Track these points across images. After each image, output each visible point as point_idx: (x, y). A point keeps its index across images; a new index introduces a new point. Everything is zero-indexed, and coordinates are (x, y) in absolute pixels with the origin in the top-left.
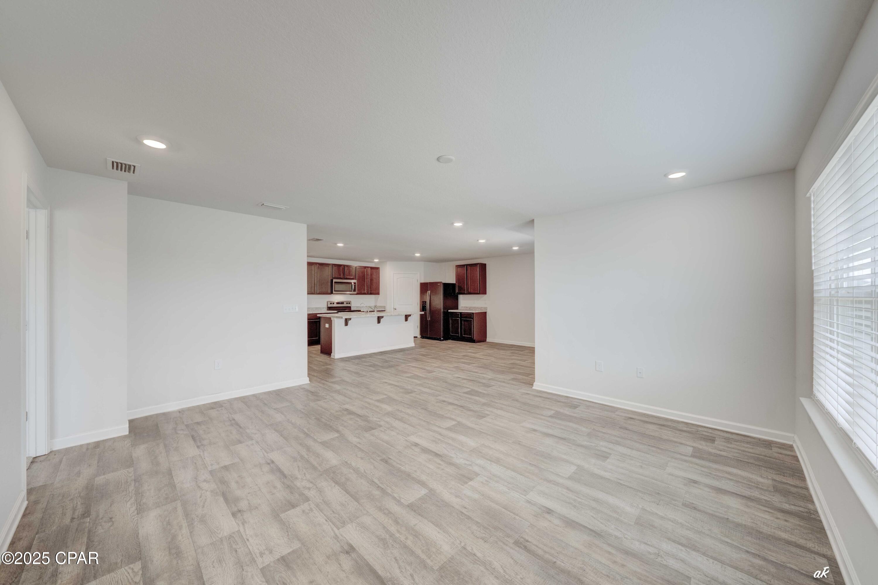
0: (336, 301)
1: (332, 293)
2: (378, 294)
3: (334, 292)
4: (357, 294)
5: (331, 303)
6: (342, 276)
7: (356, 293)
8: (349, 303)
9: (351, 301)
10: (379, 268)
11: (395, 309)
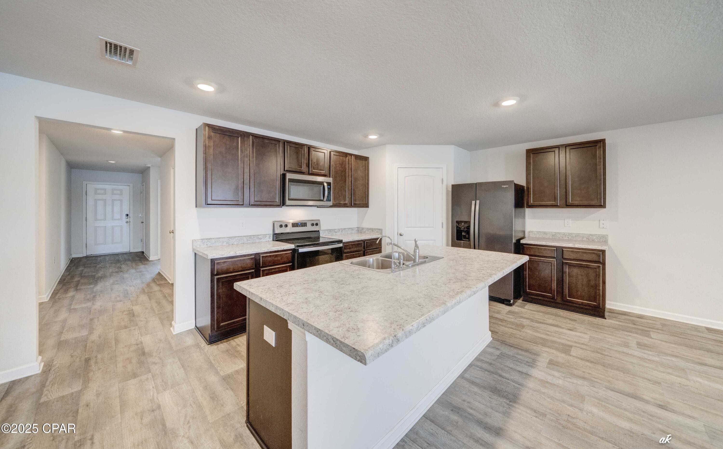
0: (292, 221)
1: (283, 203)
2: (366, 205)
3: (288, 202)
4: (331, 207)
5: (281, 226)
6: (304, 168)
7: (331, 203)
8: (317, 224)
9: (319, 220)
10: (368, 158)
11: (401, 235)
